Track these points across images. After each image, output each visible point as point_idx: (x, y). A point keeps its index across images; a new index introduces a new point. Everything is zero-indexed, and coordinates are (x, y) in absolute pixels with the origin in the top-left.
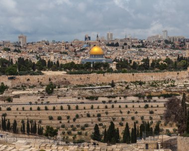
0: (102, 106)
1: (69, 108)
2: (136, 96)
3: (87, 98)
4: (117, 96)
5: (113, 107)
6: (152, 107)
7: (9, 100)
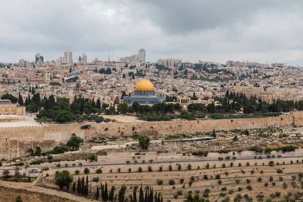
0: (219, 164)
1: (180, 168)
2: (252, 149)
3: (194, 154)
4: (229, 151)
5: (232, 165)
6: (278, 164)
7: (93, 158)
